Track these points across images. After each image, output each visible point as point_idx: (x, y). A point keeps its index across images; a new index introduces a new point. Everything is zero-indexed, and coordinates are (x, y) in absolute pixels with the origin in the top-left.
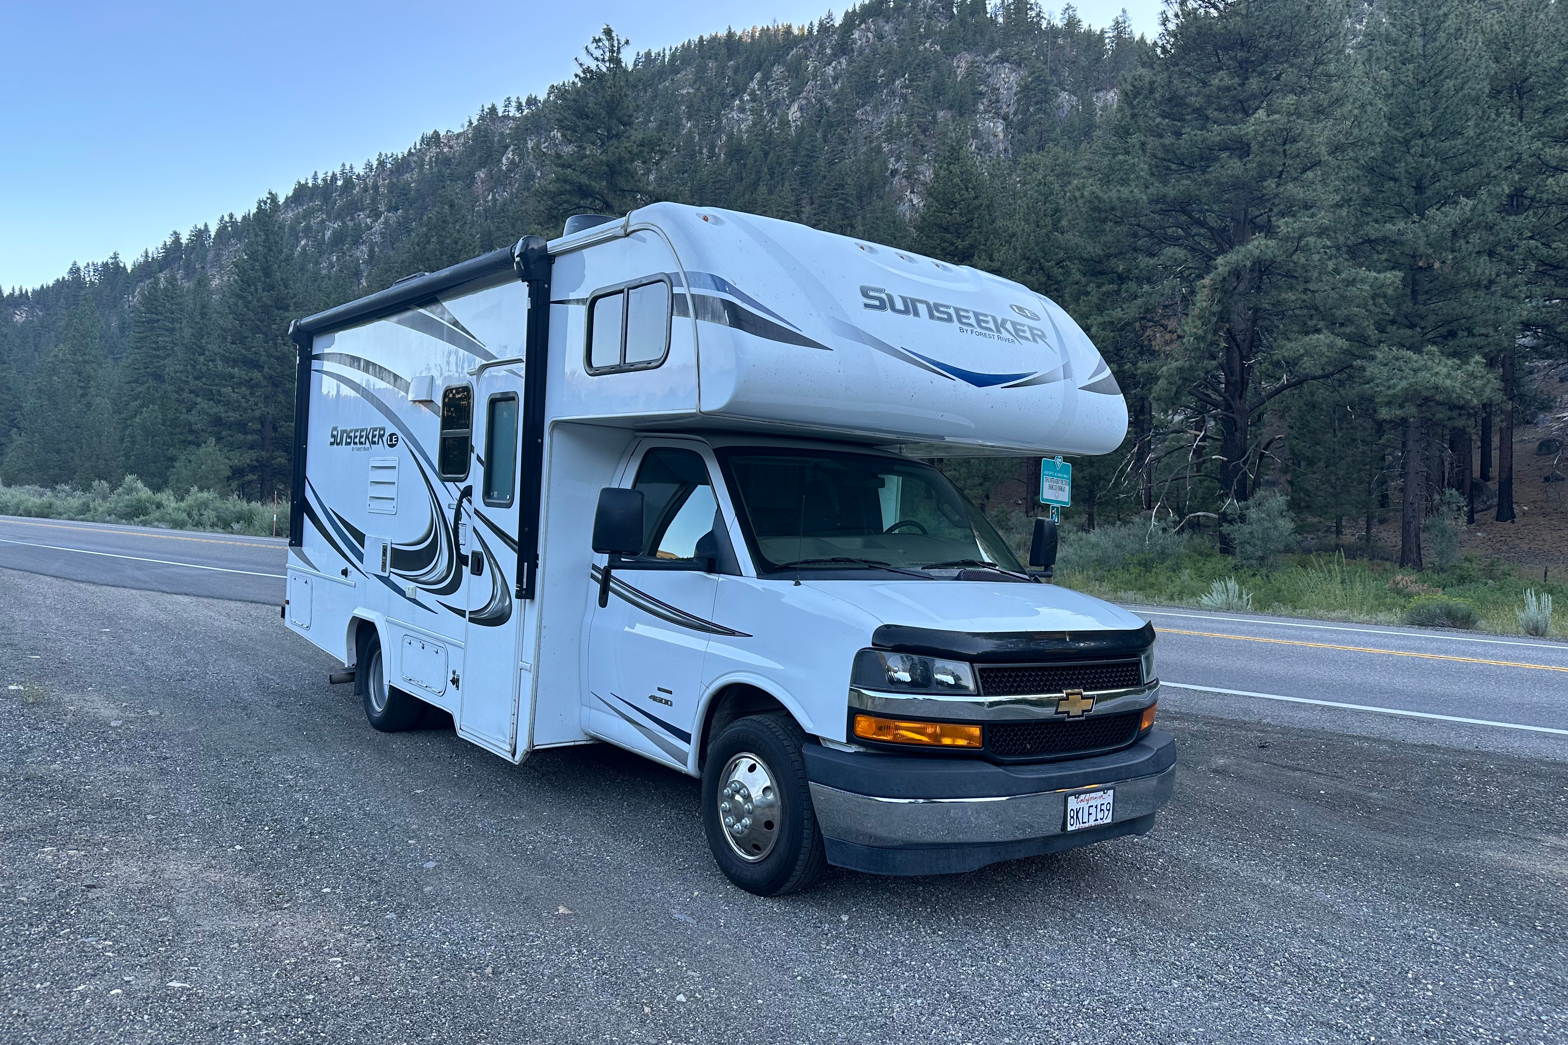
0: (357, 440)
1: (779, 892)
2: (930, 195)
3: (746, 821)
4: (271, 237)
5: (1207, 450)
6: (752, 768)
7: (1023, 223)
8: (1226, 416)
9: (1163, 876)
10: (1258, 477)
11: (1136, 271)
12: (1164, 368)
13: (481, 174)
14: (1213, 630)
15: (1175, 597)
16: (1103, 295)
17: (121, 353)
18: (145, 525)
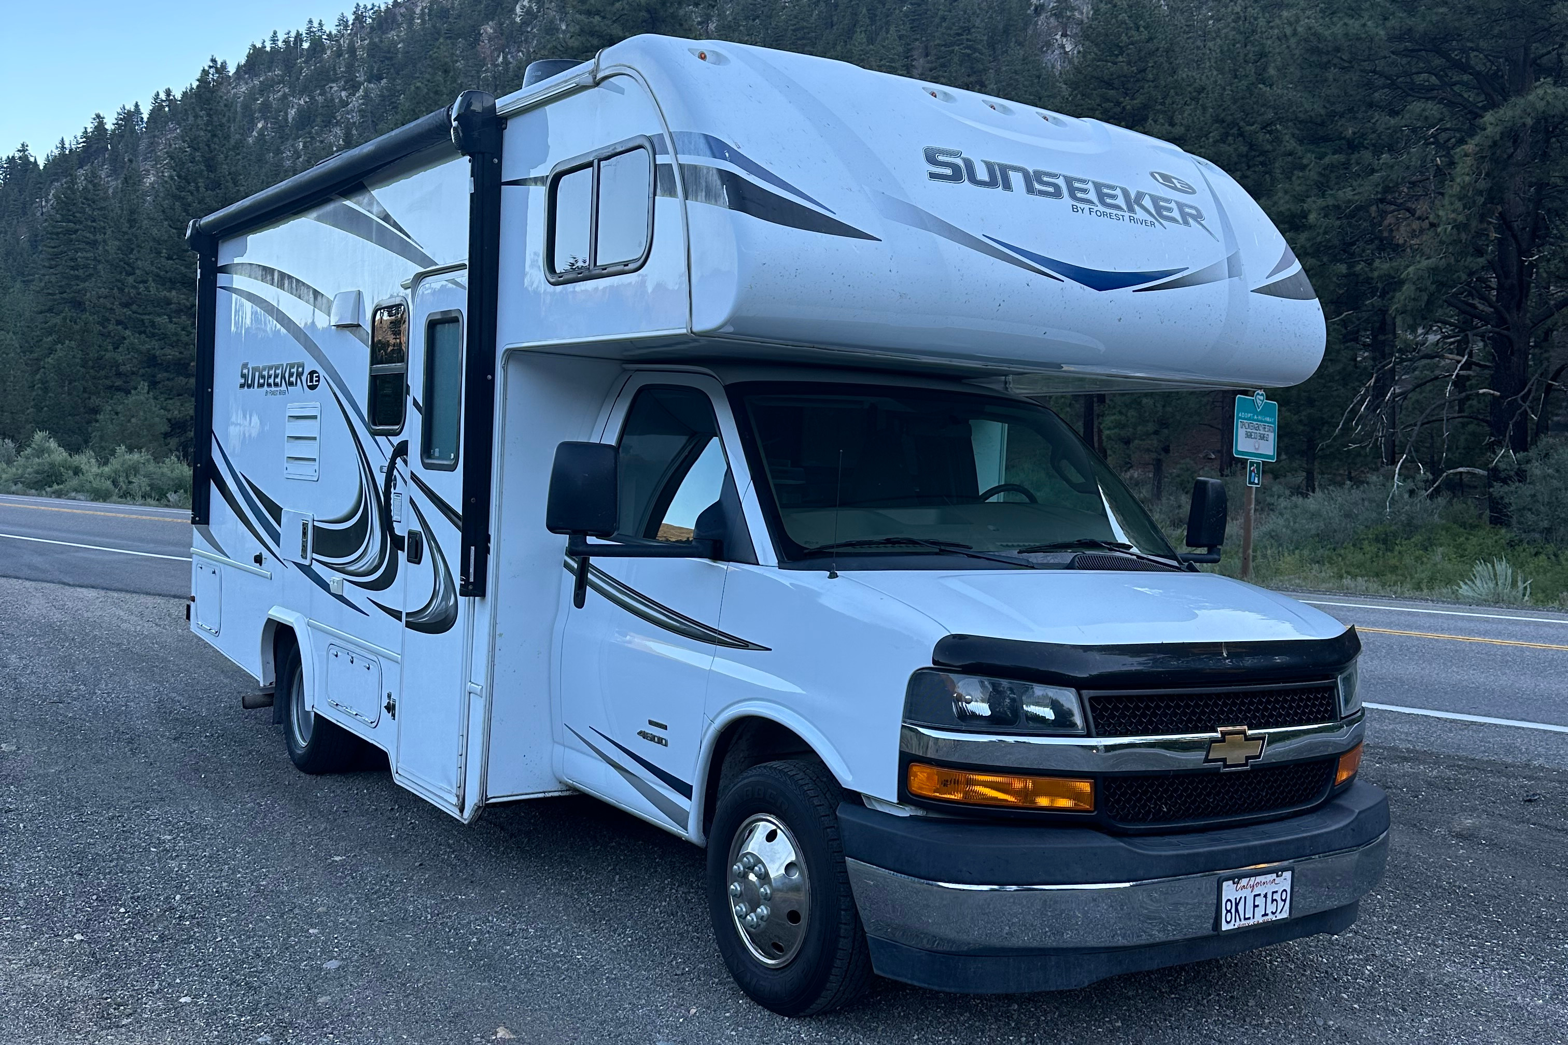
0: (271, 381)
1: (808, 1011)
2: (1087, 37)
3: (763, 910)
4: (216, 119)
5: (1474, 382)
6: (771, 836)
7: (1215, 73)
8: (1496, 333)
9: (1371, 991)
10: (1544, 418)
11: (1373, 136)
12: (1411, 269)
13: (488, 29)
14: (1470, 632)
15: (1424, 586)
16: (1324, 169)
17: (33, 275)
18: (59, 497)
